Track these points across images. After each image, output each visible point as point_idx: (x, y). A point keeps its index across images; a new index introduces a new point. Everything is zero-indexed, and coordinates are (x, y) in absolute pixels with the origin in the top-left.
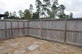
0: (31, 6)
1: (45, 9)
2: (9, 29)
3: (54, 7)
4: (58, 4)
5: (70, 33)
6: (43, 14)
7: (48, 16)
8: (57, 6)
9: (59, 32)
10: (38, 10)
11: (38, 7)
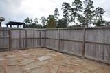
0: (56, 10)
1: (75, 14)
2: (23, 39)
3: (88, 11)
4: (93, 7)
5: (90, 45)
6: (72, 20)
7: (79, 23)
8: (92, 10)
9: (77, 43)
10: (64, 16)
11: (65, 11)
